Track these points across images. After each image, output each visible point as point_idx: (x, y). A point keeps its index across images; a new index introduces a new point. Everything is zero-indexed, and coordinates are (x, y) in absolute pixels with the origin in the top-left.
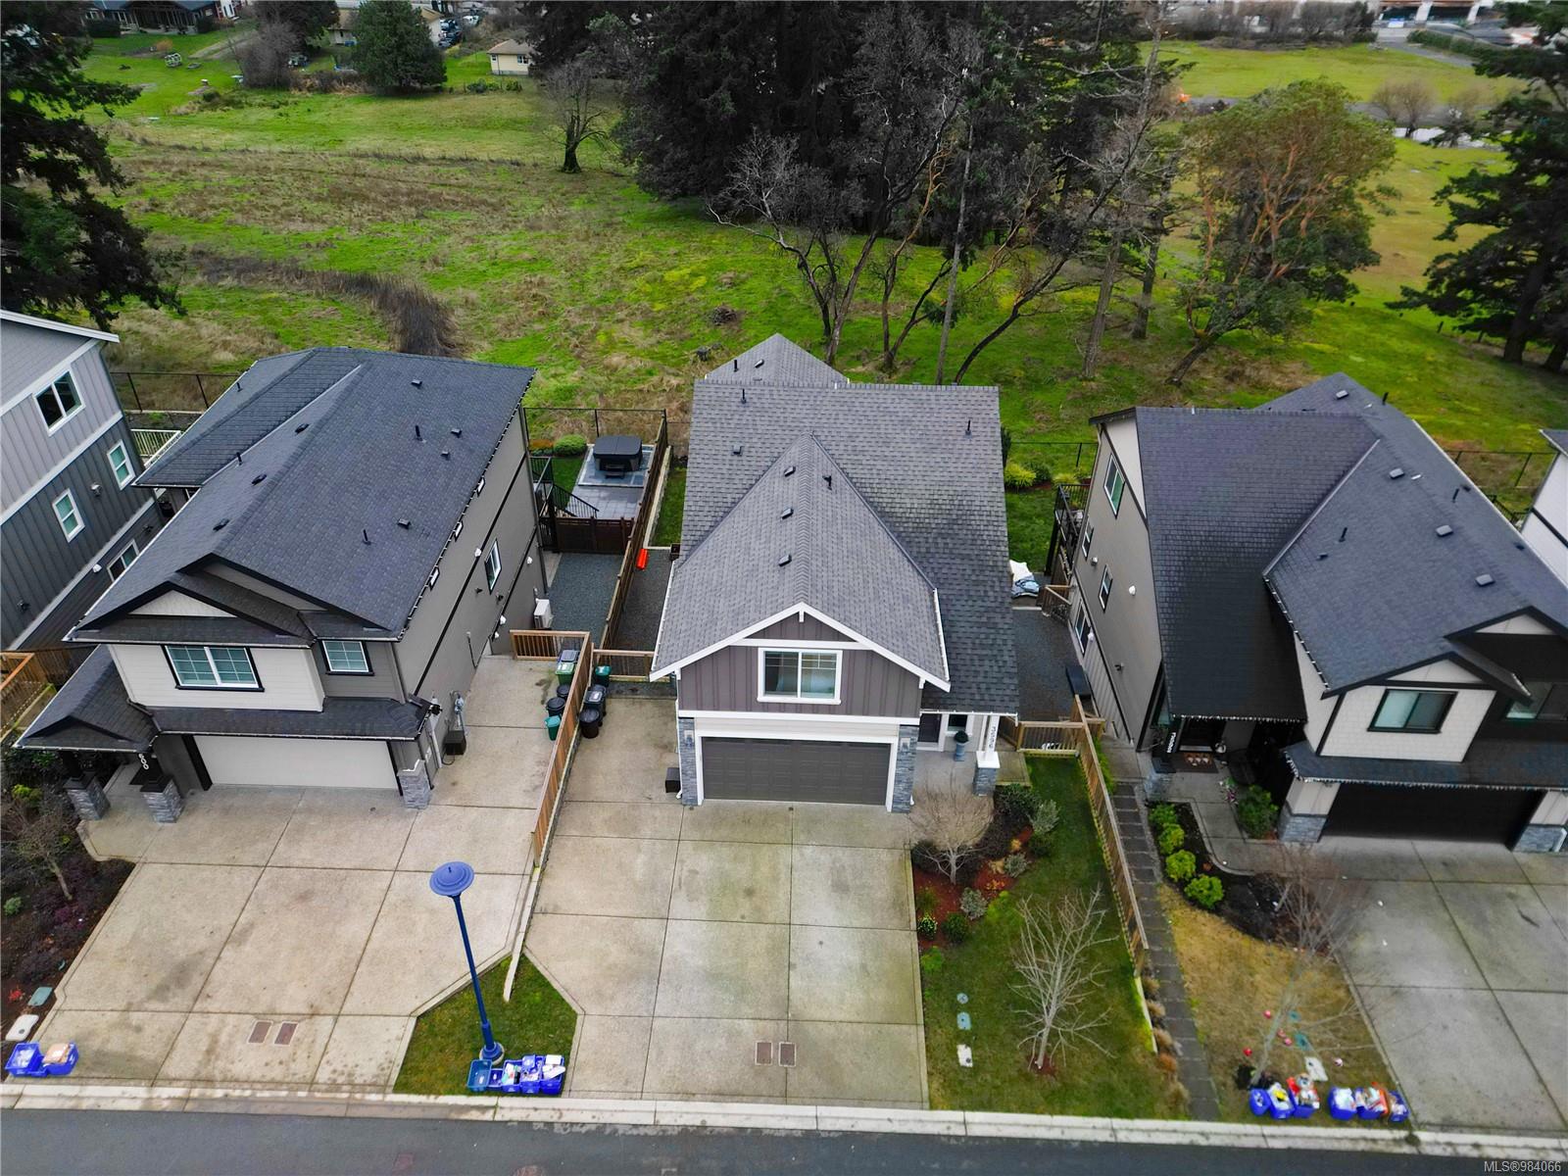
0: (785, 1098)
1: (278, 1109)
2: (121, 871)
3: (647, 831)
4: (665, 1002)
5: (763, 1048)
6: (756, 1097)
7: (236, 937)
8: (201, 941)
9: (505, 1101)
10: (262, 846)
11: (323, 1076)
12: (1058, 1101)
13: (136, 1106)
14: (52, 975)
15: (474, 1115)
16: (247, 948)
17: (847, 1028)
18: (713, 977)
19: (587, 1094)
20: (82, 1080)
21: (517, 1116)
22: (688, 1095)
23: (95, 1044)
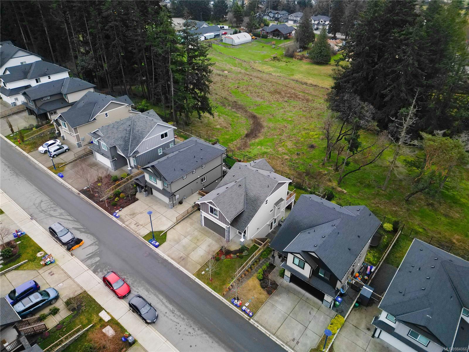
0: (178, 263)
1: (131, 233)
2: (138, 200)
3: (194, 226)
4: (176, 246)
5: (182, 257)
6: (176, 261)
7: (141, 213)
8: (138, 212)
9: (151, 245)
10: (152, 204)
11: (137, 232)
12: (208, 284)
13: (120, 225)
14: (123, 207)
15: (147, 245)
16: (141, 215)
17: (193, 261)
18: (184, 247)
19: (159, 249)
20: (118, 220)
21: (151, 247)
22: (169, 256)
23: (121, 217)
